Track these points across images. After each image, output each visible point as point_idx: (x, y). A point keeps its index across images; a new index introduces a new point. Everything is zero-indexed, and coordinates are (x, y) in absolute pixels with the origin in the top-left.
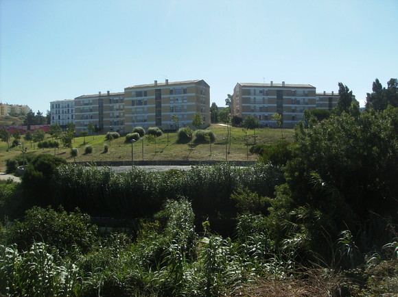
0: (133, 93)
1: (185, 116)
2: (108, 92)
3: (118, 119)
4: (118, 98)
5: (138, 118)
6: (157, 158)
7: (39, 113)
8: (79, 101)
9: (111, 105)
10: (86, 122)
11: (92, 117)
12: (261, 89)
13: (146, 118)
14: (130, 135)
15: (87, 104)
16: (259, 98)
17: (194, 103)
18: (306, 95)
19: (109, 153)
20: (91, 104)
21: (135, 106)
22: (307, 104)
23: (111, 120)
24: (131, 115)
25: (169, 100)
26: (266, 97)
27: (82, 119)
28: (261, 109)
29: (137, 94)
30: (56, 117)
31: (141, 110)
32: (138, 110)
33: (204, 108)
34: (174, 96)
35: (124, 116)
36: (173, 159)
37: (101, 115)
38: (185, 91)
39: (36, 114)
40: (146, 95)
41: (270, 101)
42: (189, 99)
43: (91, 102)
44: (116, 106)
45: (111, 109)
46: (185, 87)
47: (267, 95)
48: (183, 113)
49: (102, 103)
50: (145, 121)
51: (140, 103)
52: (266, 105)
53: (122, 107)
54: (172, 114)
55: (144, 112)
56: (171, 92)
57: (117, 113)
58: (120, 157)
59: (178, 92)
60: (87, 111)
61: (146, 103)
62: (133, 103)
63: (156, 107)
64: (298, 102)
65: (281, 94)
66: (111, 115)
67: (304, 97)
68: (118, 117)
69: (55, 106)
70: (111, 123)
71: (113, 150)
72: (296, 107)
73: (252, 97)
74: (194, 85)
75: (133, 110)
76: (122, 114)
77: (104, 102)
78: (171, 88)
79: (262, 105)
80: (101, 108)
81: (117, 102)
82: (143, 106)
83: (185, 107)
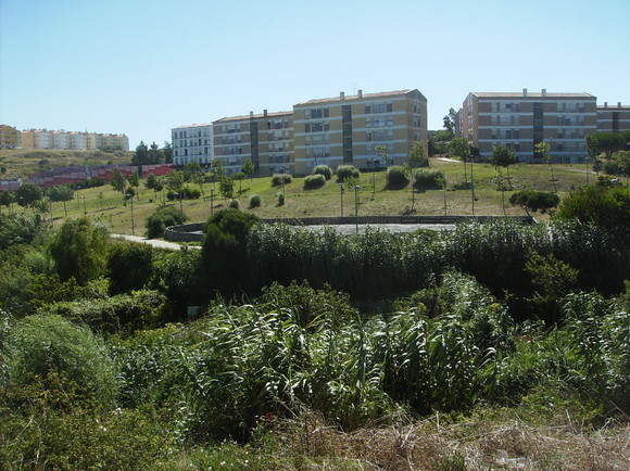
0: (307, 113)
1: (391, 148)
2: (265, 111)
3: (280, 154)
4: (280, 121)
5: (316, 152)
6: (362, 213)
7: (154, 146)
8: (219, 126)
9: (270, 132)
10: (232, 158)
11: (240, 152)
12: (509, 102)
13: (328, 151)
14: (311, 177)
15: (232, 131)
16: (505, 115)
17: (404, 127)
18: (581, 110)
19: (286, 205)
20: (239, 131)
21: (311, 133)
22: (583, 124)
23: (271, 154)
24: (304, 147)
25: (363, 123)
26: (517, 115)
27: (224, 154)
28: (509, 135)
29: (314, 114)
30: (181, 152)
31: (320, 138)
32: (315, 139)
33: (419, 134)
34: (372, 115)
35: (292, 149)
36: (387, 214)
37: (255, 148)
38: (390, 108)
39: (149, 148)
40: (326, 115)
41: (523, 121)
42: (397, 120)
43: (239, 127)
44: (278, 133)
45: (271, 138)
46: (389, 101)
47: (518, 111)
48: (387, 142)
49: (256, 129)
50: (326, 155)
51: (318, 127)
52: (517, 128)
53: (287, 134)
54: (369, 144)
55: (324, 141)
56: (368, 110)
57: (279, 145)
58: (305, 212)
59: (378, 109)
60: (232, 142)
61: (327, 127)
62: (307, 128)
63: (344, 134)
64: (568, 122)
65: (539, 110)
66: (271, 147)
67: (577, 114)
68: (281, 150)
69: (179, 134)
70: (271, 160)
71: (290, 201)
72: (564, 130)
73: (494, 115)
74: (404, 98)
75: (308, 139)
76: (287, 146)
77: (258, 127)
78: (367, 103)
79: (509, 128)
80: (254, 137)
81: (279, 126)
82: (323, 132)
83: (390, 133)
